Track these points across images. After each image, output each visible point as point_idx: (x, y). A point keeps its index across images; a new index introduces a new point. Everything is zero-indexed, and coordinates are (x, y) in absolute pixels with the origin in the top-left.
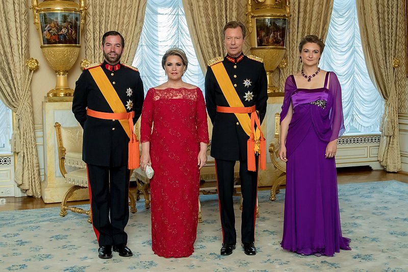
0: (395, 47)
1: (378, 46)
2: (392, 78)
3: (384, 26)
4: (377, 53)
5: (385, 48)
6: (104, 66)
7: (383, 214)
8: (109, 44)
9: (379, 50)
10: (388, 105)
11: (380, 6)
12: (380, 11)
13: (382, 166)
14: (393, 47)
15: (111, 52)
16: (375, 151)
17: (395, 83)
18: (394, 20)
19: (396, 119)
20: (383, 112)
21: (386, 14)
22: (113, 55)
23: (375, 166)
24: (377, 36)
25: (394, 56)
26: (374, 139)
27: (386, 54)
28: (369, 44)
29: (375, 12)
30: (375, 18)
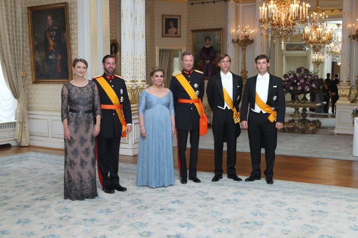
0: (23, 64)
1: (10, 62)
2: (21, 84)
3: (14, 49)
4: (10, 67)
5: (15, 64)
6: (104, 76)
7: (36, 173)
8: (109, 63)
9: (11, 65)
10: (19, 102)
11: (11, 35)
12: (11, 39)
13: (18, 142)
14: (21, 63)
15: (110, 67)
16: (12, 134)
17: (24, 87)
18: (21, 46)
19: (26, 111)
20: (16, 107)
21: (15, 41)
22: (111, 70)
23: (13, 143)
24: (10, 55)
25: (23, 69)
26: (11, 125)
27: (16, 68)
28: (4, 61)
29: (7, 39)
30: (8, 43)
